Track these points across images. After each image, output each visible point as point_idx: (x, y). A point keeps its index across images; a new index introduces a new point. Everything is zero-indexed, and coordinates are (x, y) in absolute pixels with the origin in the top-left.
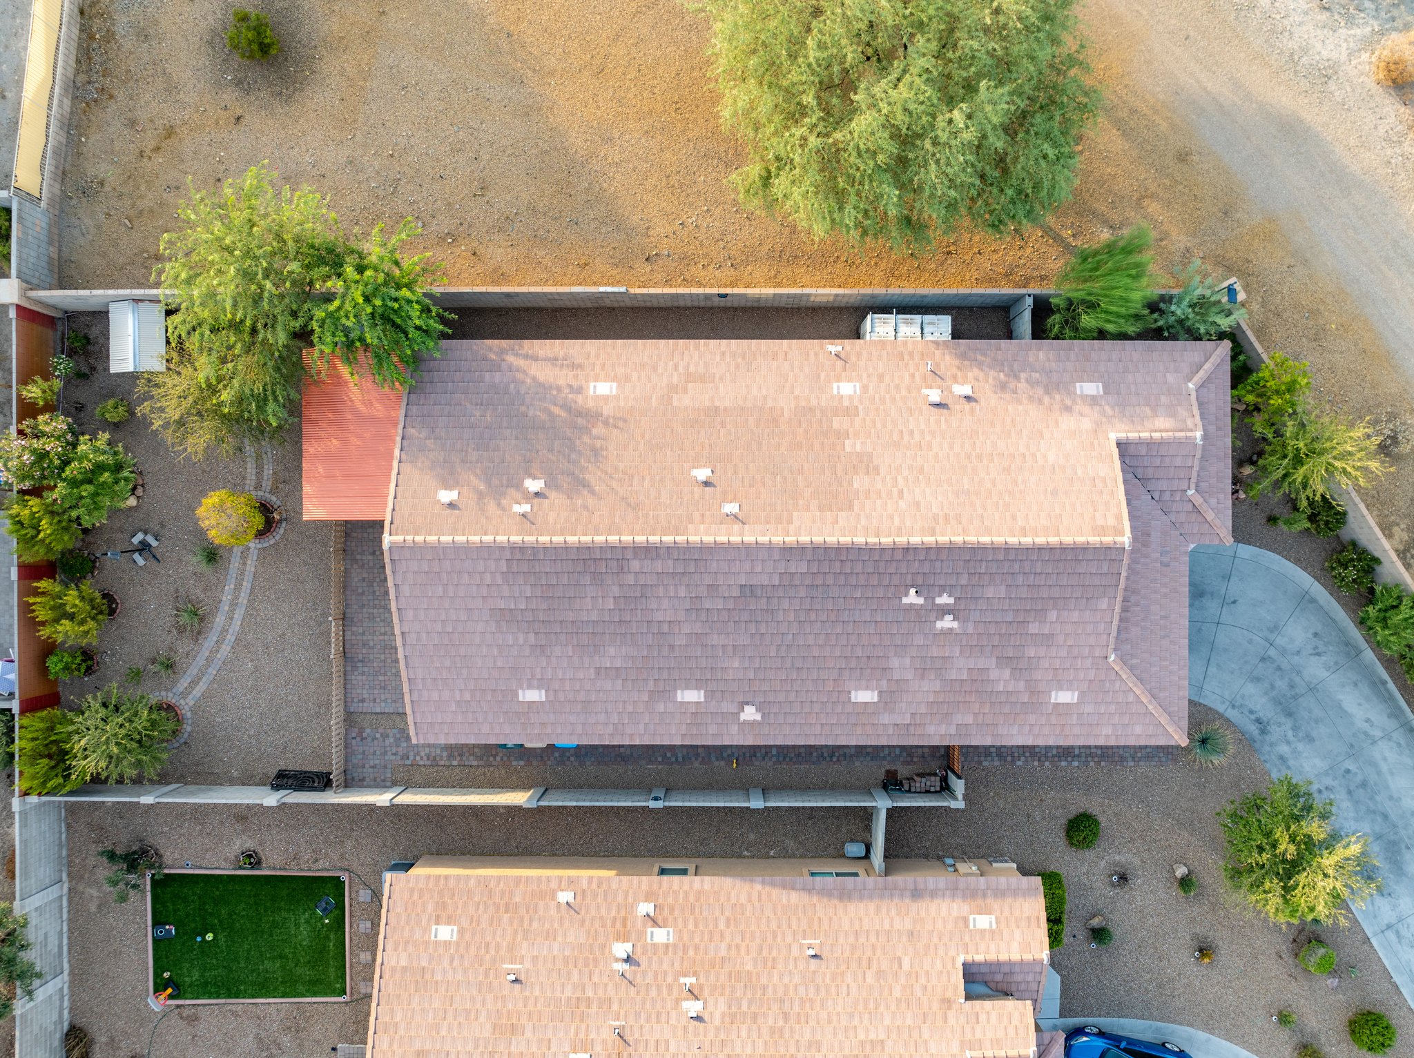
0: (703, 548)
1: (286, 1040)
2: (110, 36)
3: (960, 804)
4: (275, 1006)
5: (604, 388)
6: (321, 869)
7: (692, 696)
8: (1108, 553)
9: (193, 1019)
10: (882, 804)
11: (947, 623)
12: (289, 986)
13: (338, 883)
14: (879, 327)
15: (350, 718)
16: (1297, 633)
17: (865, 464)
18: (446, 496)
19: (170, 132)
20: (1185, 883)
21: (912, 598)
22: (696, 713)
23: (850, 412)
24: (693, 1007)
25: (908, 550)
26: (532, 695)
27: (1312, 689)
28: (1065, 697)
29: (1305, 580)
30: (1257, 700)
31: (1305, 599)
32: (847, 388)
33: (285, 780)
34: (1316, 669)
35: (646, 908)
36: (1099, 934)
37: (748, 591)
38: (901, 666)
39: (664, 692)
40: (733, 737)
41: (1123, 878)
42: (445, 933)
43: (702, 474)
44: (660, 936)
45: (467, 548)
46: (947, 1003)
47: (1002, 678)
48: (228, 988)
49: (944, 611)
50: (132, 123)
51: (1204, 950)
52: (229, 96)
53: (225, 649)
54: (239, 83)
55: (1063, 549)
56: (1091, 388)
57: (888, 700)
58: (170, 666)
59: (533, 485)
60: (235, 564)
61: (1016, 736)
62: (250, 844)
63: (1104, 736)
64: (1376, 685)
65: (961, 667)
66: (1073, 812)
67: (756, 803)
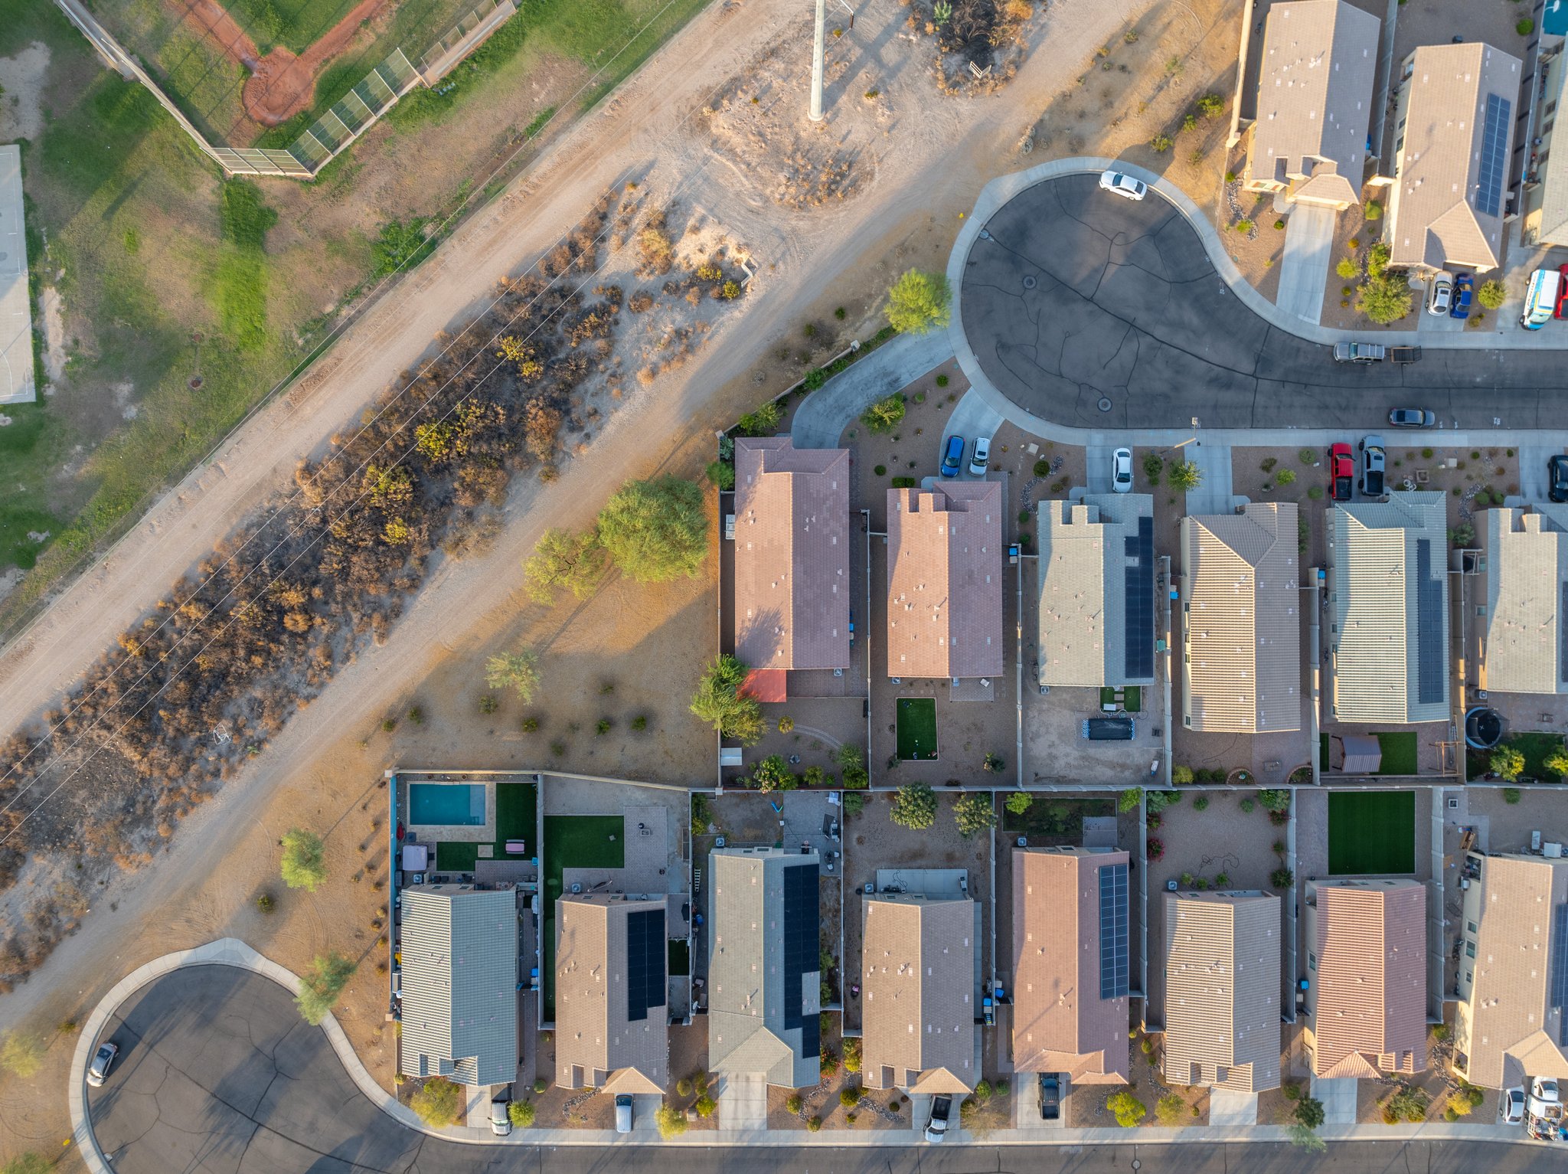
0: (794, 585)
1: (950, 718)
2: (636, 771)
3: (868, 511)
4: (939, 721)
5: (749, 613)
6: (895, 705)
7: (835, 588)
8: (794, 478)
9: (944, 748)
10: (869, 533)
11: (814, 519)
12: (933, 717)
13: (899, 701)
14: (729, 535)
15: (846, 695)
16: (819, 406)
17: (771, 541)
18: (780, 653)
19: (666, 752)
20: (897, 439)
21: (807, 529)
22: (840, 587)
23: (756, 545)
24: (921, 587)
25: (794, 531)
26: (835, 633)
27: (836, 401)
28: (835, 485)
29: (803, 404)
30: (840, 418)
31: (809, 404)
32: (749, 546)
33: (865, 715)
34: (830, 400)
35: (896, 602)
36: (912, 465)
37: (805, 572)
38: (826, 531)
39: (834, 596)
40: (847, 577)
41: (895, 458)
42: (903, 658)
43: (774, 585)
44: (903, 597)
45: (794, 647)
46: (920, 517)
47: (829, 503)
48: (933, 736)
49: (810, 520)
50: (663, 764)
51: (918, 431)
52: (655, 734)
53: (826, 734)
54: (651, 731)
55: (793, 490)
56: (749, 479)
57: (836, 534)
58: (831, 752)
59: (777, 630)
60: (799, 731)
61: (846, 497)
62: (887, 728)
63: (846, 473)
64: (835, 381)
65: (826, 514)
66: (874, 474)
67: (869, 570)
